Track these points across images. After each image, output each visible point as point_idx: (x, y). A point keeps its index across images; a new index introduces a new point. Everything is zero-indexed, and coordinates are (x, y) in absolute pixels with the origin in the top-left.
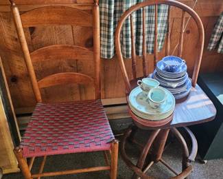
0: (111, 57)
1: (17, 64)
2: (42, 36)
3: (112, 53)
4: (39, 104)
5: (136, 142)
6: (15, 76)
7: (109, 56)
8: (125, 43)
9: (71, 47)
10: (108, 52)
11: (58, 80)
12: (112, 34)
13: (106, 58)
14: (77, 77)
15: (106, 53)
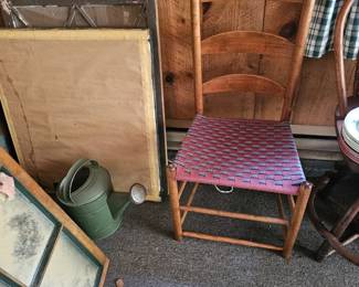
0: (320, 56)
1: (178, 56)
2: (218, 18)
3: (322, 49)
4: (199, 116)
5: (333, 200)
6: (171, 74)
7: (316, 53)
8: (349, 34)
9: (261, 36)
10: (317, 46)
11: (230, 85)
12: (330, 17)
13: (310, 56)
14: (259, 82)
15: (312, 49)
